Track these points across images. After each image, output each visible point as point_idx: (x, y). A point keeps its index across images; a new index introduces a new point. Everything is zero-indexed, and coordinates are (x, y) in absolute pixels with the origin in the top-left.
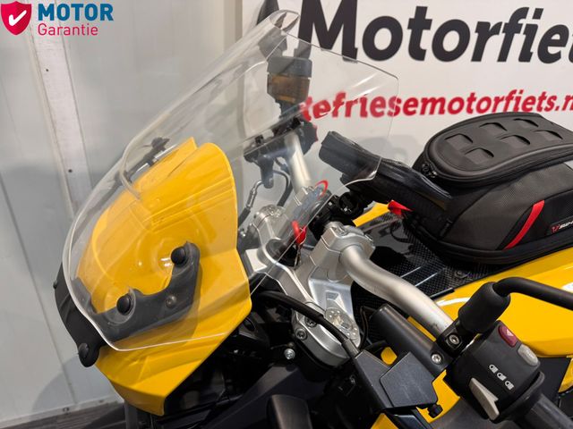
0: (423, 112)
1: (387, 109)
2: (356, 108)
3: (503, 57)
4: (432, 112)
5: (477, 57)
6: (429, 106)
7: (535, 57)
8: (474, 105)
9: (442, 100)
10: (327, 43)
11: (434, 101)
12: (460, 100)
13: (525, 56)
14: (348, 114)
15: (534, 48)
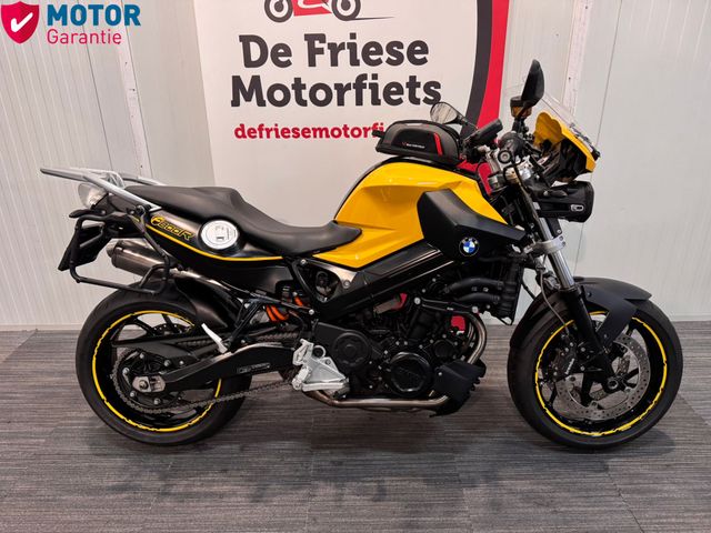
0: (315, 136)
1: (292, 134)
2: (273, 134)
3: (359, 102)
4: (321, 136)
5: (341, 102)
6: (318, 133)
7: (383, 101)
8: (349, 132)
9: (326, 129)
10: (248, 99)
11: (321, 130)
12: (338, 129)
13: (375, 101)
14: (268, 136)
15: (381, 96)
